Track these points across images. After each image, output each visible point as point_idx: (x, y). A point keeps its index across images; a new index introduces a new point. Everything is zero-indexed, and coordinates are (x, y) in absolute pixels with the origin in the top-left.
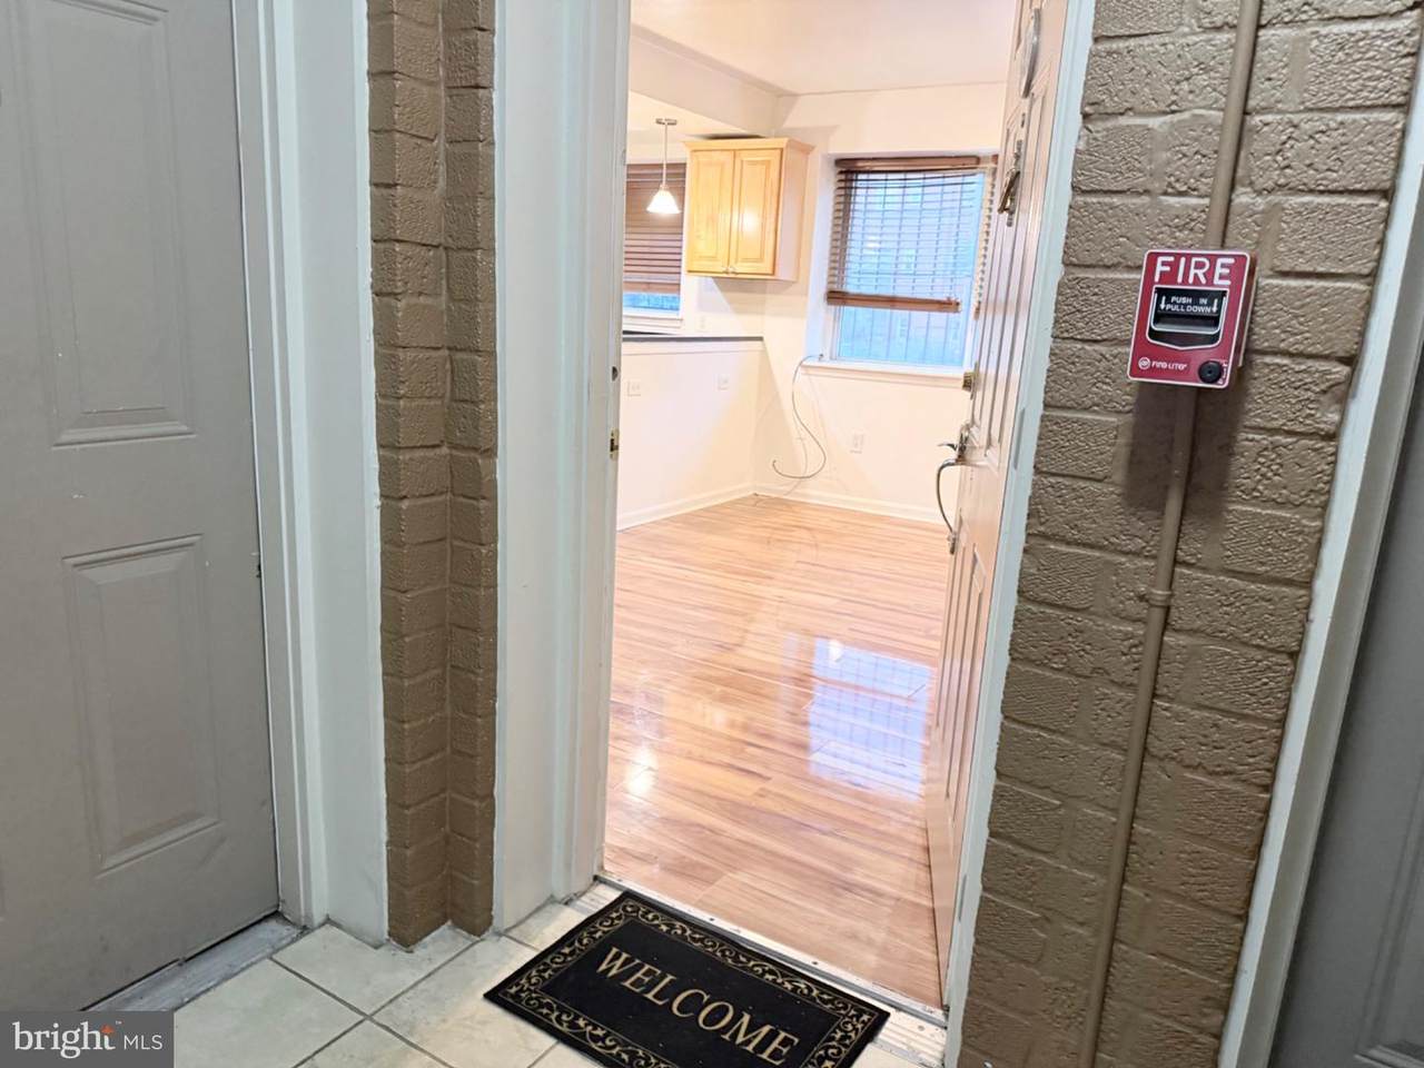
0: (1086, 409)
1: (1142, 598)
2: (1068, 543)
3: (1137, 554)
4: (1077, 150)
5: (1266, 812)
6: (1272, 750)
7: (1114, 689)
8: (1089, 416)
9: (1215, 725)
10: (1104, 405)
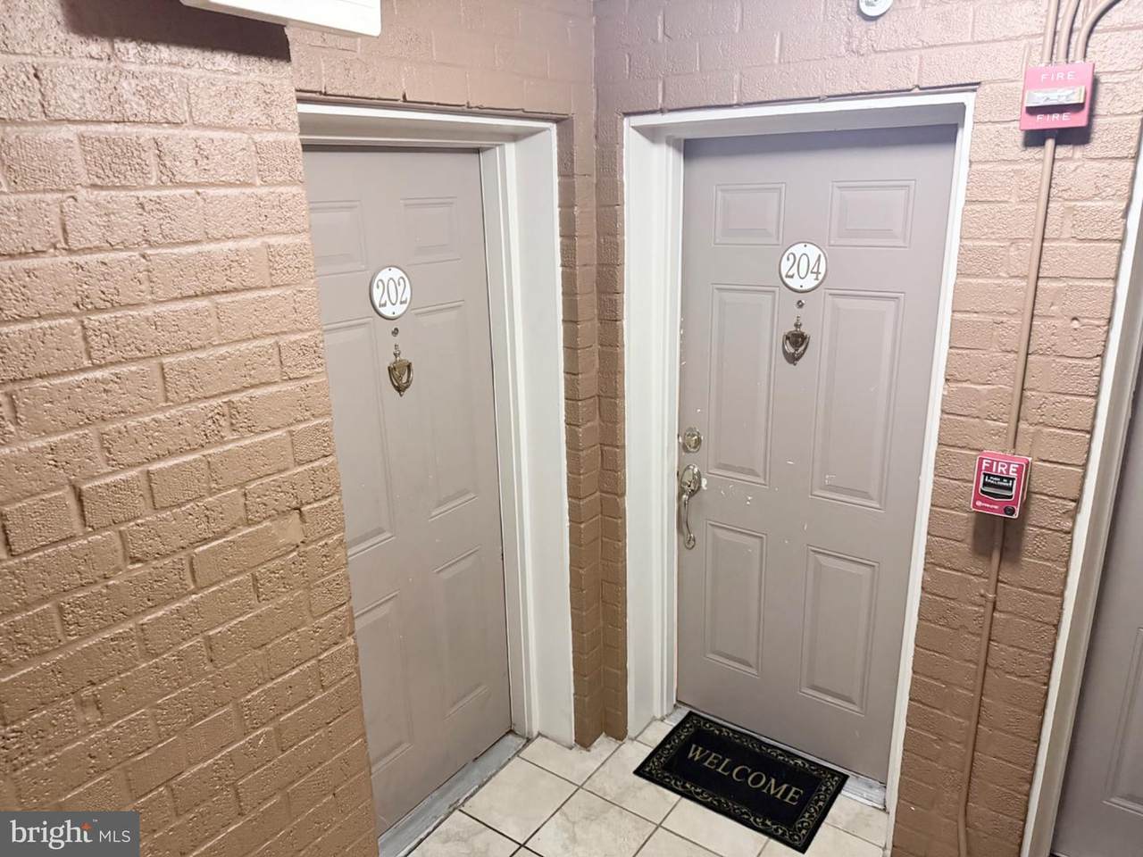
0: (952, 509)
1: (982, 596)
2: (945, 568)
3: (980, 576)
4: (943, 395)
5: (1046, 694)
6: (1048, 668)
7: (970, 636)
8: (954, 512)
9: (1020, 655)
10: (961, 508)
